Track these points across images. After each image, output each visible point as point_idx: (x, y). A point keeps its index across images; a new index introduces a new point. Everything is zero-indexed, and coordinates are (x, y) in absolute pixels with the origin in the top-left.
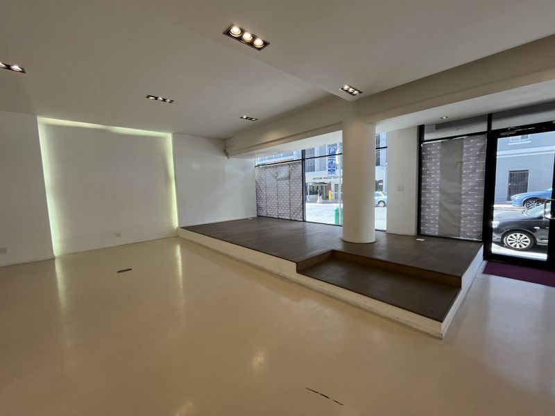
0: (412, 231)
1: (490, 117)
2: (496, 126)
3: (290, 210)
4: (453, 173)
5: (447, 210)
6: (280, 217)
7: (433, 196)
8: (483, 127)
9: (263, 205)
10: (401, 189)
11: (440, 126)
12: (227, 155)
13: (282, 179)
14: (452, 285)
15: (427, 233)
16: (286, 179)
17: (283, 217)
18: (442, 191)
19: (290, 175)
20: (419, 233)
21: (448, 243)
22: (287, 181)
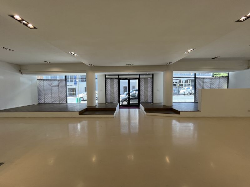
0: (105, 102)
1: (118, 75)
2: (120, 77)
3: (59, 99)
4: (112, 87)
5: (112, 96)
6: (53, 102)
7: (109, 92)
8: (117, 77)
9: (42, 98)
10: (101, 91)
11: (109, 75)
12: (21, 73)
13: (55, 86)
14: (114, 110)
15: (108, 102)
16: (57, 86)
17: (55, 102)
18: (111, 91)
19: (59, 85)
20: (106, 102)
21: (112, 104)
22: (58, 87)
